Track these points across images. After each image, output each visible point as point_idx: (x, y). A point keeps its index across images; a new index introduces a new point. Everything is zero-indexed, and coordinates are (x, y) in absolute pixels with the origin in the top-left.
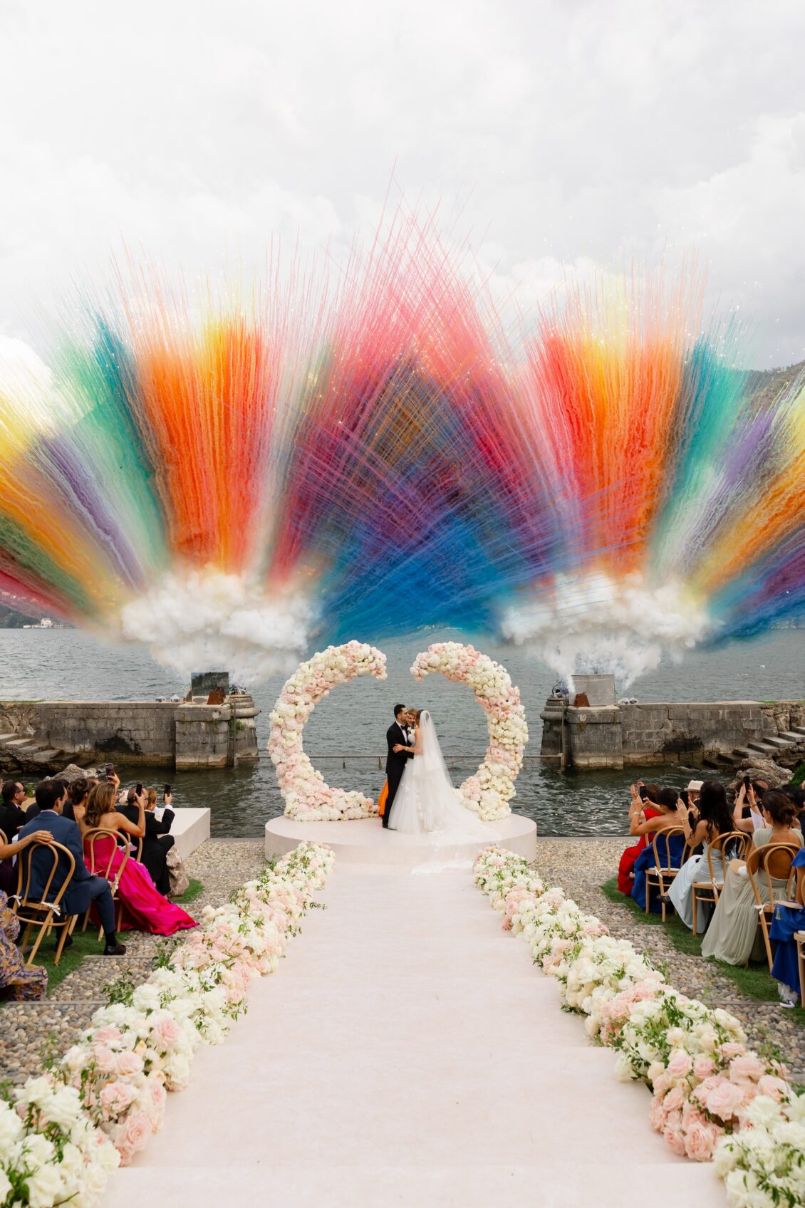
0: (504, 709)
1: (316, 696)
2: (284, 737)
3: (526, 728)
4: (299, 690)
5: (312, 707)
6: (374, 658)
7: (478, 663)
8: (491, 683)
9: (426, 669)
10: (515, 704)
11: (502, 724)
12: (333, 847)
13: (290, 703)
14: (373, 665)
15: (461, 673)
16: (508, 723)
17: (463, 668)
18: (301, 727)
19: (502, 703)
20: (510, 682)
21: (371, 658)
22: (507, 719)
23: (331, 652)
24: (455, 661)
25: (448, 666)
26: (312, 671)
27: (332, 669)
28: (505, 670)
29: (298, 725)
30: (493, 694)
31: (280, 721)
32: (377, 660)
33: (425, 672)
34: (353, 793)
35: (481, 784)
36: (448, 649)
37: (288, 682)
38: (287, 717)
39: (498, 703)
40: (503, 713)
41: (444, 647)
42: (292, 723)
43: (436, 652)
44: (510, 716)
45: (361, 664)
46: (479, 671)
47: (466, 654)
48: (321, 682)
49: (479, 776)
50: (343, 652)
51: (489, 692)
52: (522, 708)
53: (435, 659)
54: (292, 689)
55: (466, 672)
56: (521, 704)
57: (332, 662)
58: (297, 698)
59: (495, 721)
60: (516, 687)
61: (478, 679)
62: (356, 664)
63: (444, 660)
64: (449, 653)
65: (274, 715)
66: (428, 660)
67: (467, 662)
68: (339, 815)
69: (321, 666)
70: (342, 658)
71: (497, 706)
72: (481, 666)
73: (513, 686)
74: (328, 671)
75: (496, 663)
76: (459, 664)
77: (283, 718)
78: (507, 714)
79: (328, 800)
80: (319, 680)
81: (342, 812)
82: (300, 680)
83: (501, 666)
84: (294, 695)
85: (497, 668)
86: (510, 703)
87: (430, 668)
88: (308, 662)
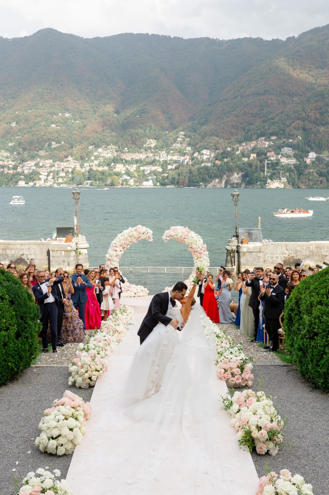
0: (200, 253)
1: (124, 248)
2: (112, 264)
3: (208, 261)
4: (117, 245)
5: (123, 252)
6: (148, 233)
7: (189, 235)
8: (195, 243)
9: (169, 237)
10: (204, 251)
11: (199, 259)
12: (133, 306)
13: (114, 250)
14: (147, 236)
15: (183, 239)
16: (201, 259)
17: (184, 237)
18: (118, 260)
19: (199, 251)
20: (203, 242)
21: (146, 233)
22: (201, 257)
23: (130, 230)
24: (180, 234)
25: (178, 236)
26: (122, 238)
27: (131, 237)
28: (201, 237)
29: (117, 259)
30: (195, 247)
31: (110, 258)
32: (149, 234)
33: (168, 238)
34: (139, 286)
35: (191, 283)
36: (178, 229)
37: (113, 242)
38: (113, 256)
39: (198, 251)
40: (199, 255)
41: (176, 228)
42: (115, 258)
43: (173, 230)
44: (202, 256)
45: (142, 235)
46: (190, 238)
47: (185, 231)
48: (127, 242)
49: (190, 280)
50: (135, 230)
51: (194, 246)
52: (207, 253)
53: (172, 233)
54: (115, 245)
55: (185, 238)
56: (207, 251)
57: (131, 234)
58: (117, 249)
59: (196, 258)
61: (189, 241)
62: (140, 235)
63: (176, 234)
64: (178, 231)
65: (107, 256)
66: (170, 233)
67: (185, 234)
68: (134, 295)
69: (126, 236)
70: (135, 233)
71: (197, 252)
72: (191, 236)
73: (204, 244)
74: (129, 238)
75: (197, 234)
76: (182, 235)
77: (111, 256)
78: (201, 255)
79: (129, 289)
80: (126, 241)
81: (135, 294)
82: (118, 242)
83: (199, 236)
84: (115, 247)
85: (197, 237)
86: (202, 251)
87: (170, 237)
88: (121, 234)
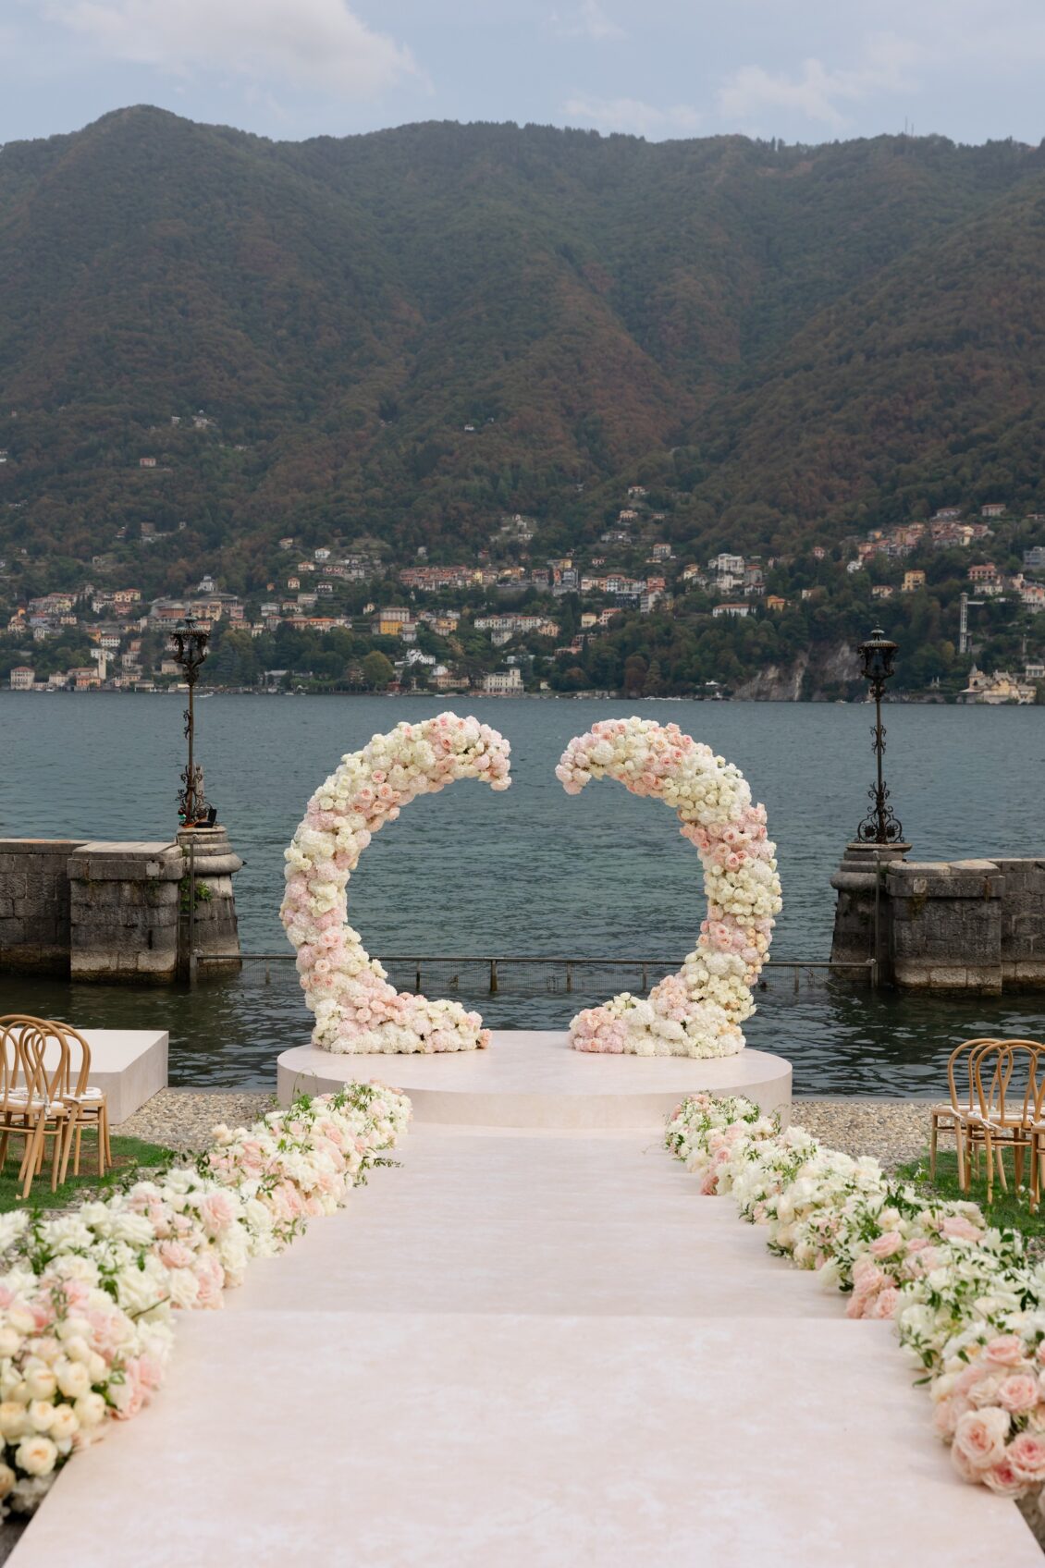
0: (735, 849)
1: (372, 819)
2: (312, 894)
3: (777, 884)
4: (341, 805)
5: (366, 838)
6: (486, 747)
7: (685, 759)
8: (712, 798)
9: (586, 769)
10: (756, 838)
11: (731, 875)
12: (407, 1092)
13: (324, 830)
14: (485, 760)
15: (653, 777)
16: (743, 874)
17: (657, 768)
18: (346, 876)
19: (731, 837)
20: (749, 797)
21: (480, 746)
22: (741, 866)
23: (404, 734)
24: (643, 754)
25: (629, 765)
26: (365, 769)
27: (406, 767)
28: (740, 773)
29: (340, 873)
30: (713, 819)
31: (306, 864)
32: (492, 749)
33: (586, 776)
34: (442, 1003)
35: (689, 990)
36: (629, 729)
37: (319, 790)
38: (318, 858)
39: (725, 837)
40: (733, 855)
41: (621, 727)
42: (328, 867)
43: (606, 737)
44: (747, 861)
45: (461, 758)
46: (689, 773)
47: (665, 741)
48: (385, 791)
49: (684, 976)
50: (427, 735)
51: (706, 815)
52: (770, 847)
53: (604, 750)
54: (329, 804)
55: (663, 777)
56: (770, 838)
57: (406, 753)
58: (339, 821)
59: (717, 870)
60: (760, 806)
61: (686, 790)
62: (452, 756)
63: (622, 752)
64: (631, 739)
65: (292, 853)
66: (590, 751)
67: (666, 756)
68: (415, 1042)
69: (384, 761)
70: (424, 746)
71: (723, 841)
72: (692, 762)
73: (754, 804)
74: (399, 771)
75: (722, 760)
76: (651, 759)
77: (311, 858)
78: (741, 857)
79: (395, 1014)
80: (381, 787)
81: (422, 1037)
82: (343, 788)
83: (732, 766)
84: (332, 814)
85: (723, 770)
86: (747, 836)
87: (593, 768)
88: (359, 753)
